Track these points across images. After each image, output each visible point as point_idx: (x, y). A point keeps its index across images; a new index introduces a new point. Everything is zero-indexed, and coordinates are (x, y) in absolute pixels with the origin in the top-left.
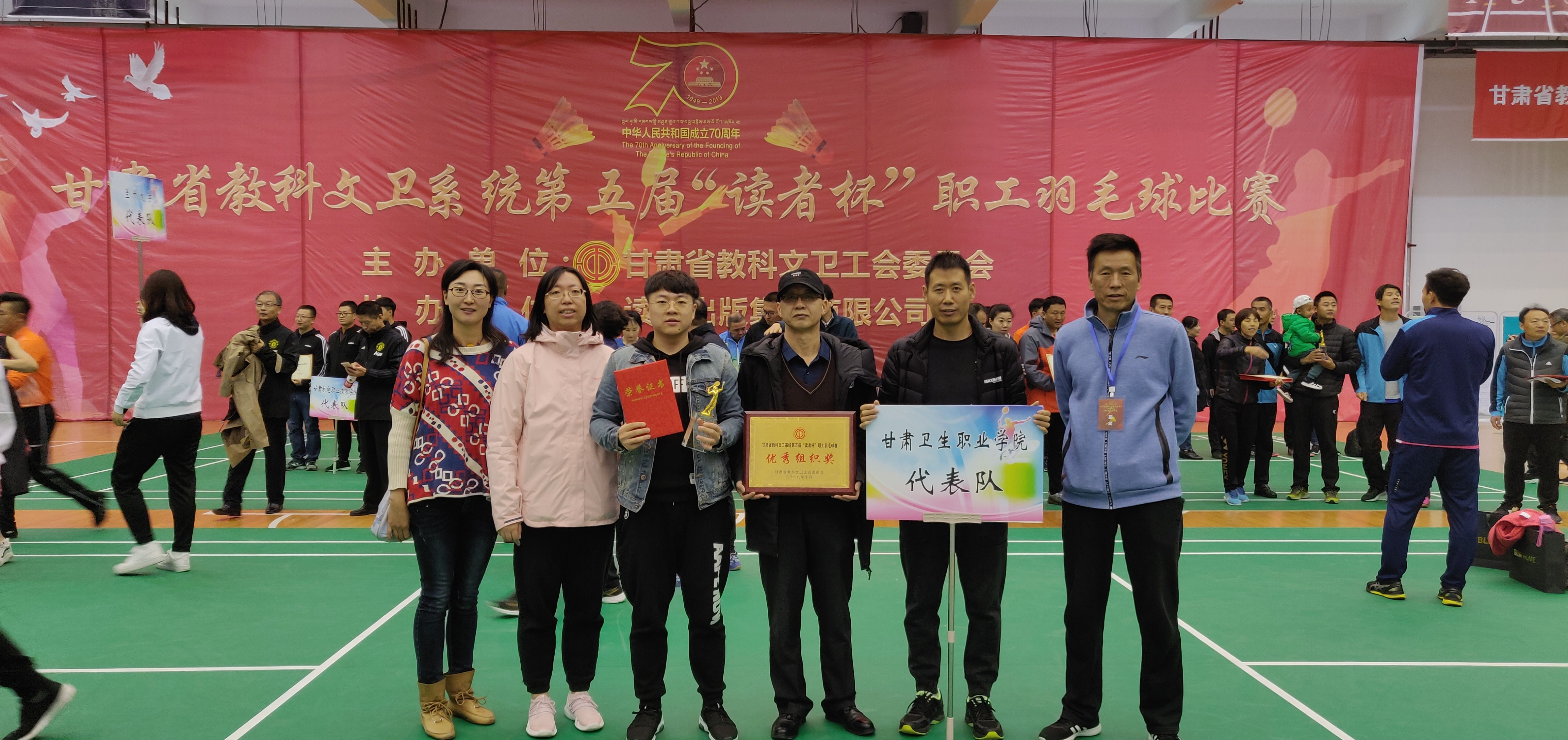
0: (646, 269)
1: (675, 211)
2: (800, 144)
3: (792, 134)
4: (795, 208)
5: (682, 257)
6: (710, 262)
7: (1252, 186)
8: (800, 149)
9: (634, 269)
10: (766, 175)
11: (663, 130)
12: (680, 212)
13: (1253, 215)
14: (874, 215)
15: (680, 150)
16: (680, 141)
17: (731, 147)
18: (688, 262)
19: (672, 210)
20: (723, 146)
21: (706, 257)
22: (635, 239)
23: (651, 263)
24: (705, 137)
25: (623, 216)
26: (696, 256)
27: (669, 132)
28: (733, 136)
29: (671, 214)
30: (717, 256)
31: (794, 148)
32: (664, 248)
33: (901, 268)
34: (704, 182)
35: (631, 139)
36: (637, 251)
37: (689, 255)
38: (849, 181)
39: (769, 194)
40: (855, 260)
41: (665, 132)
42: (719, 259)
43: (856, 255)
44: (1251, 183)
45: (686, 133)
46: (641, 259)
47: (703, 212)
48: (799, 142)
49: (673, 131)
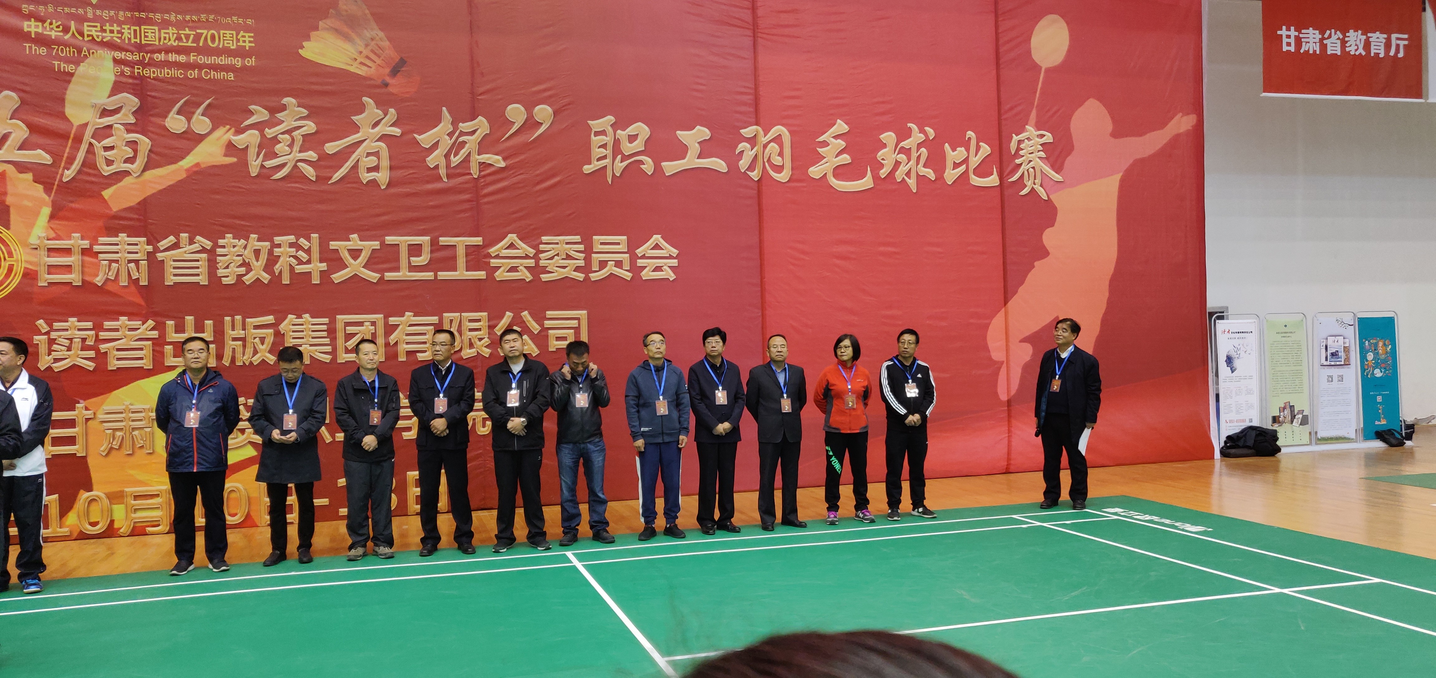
0: (77, 268)
1: (135, 167)
2: (361, 63)
3: (347, 46)
4: (355, 167)
5: (150, 248)
6: (204, 256)
7: (1022, 146)
8: (362, 71)
9: (52, 270)
10: (305, 112)
11: (107, 27)
12: (144, 171)
13: (1026, 186)
14: (489, 179)
15: (141, 63)
16: (140, 48)
17: (238, 62)
18: (160, 256)
19: (128, 166)
20: (223, 60)
21: (196, 247)
22: (52, 217)
23: (87, 259)
24: (189, 44)
25: (29, 176)
26: (176, 246)
27: (119, 32)
28: (241, 44)
29: (127, 173)
30: (216, 245)
31: (352, 69)
32: (112, 231)
33: (537, 263)
34: (189, 120)
35: (41, 40)
36: (58, 238)
37: (164, 244)
38: (445, 125)
39: (310, 142)
40: (461, 252)
41: (112, 32)
42: (219, 251)
43: (462, 242)
44: (1020, 142)
45: (151, 35)
46: (67, 251)
47: (187, 170)
48: (359, 60)
49: (126, 31)
